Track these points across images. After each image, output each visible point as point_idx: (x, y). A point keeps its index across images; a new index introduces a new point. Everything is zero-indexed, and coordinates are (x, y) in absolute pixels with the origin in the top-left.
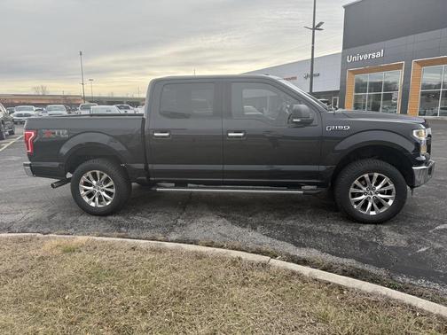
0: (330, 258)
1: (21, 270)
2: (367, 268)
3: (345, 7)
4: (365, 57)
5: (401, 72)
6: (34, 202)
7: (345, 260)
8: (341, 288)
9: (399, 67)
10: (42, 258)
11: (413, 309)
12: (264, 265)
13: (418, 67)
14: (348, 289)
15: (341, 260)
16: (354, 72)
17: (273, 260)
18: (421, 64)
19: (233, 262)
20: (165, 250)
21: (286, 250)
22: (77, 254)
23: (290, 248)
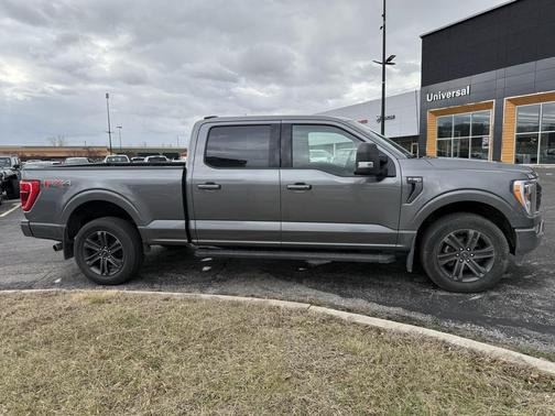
0: (376, 307)
1: (49, 318)
2: (413, 315)
3: (422, 37)
4: (449, 94)
5: (492, 113)
6: (55, 262)
7: (391, 309)
8: (379, 330)
9: (489, 106)
10: (70, 308)
11: (446, 345)
12: (303, 312)
13: (511, 106)
14: (385, 331)
15: (386, 309)
16: (436, 113)
17: (313, 307)
18: (515, 102)
19: (271, 309)
20: (201, 300)
21: (331, 301)
22: (107, 305)
23: (335, 299)
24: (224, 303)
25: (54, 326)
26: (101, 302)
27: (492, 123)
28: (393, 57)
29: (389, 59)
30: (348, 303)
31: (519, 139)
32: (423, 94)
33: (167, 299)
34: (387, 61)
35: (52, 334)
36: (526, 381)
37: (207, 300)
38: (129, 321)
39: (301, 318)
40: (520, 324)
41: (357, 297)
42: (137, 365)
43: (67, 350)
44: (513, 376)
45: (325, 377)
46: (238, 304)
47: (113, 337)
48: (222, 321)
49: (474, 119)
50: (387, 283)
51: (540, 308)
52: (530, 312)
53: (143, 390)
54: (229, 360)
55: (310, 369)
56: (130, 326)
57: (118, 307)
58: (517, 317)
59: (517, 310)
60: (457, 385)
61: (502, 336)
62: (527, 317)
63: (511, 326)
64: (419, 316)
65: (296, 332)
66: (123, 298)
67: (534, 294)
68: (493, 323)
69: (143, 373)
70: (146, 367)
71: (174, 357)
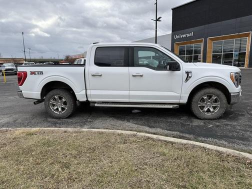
0: (166, 132)
1: (4, 144)
2: (184, 135)
3: (172, 9)
4: (184, 36)
5: (203, 44)
7: (174, 132)
8: (172, 143)
9: (201, 41)
10: (15, 138)
11: (205, 149)
12: (135, 135)
13: (210, 41)
14: (175, 143)
15: (172, 132)
16: (178, 44)
17: (138, 133)
18: (212, 40)
19: (119, 135)
20: (83, 132)
21: (145, 130)
22: (35, 136)
23: (147, 129)
24: (95, 133)
25: (7, 148)
26: (31, 134)
27: (202, 49)
28: (160, 18)
29: (159, 19)
30: (153, 130)
31: (214, 56)
32: (173, 35)
33: (65, 132)
34: (157, 20)
35: (7, 152)
36: (245, 164)
37: (86, 132)
38: (48, 144)
39: (134, 139)
40: (233, 137)
41: (157, 128)
42: (57, 167)
43: (17, 161)
44: (239, 162)
45: (154, 168)
46: (102, 133)
47: (41, 153)
48: (97, 142)
49: (195, 47)
50: (169, 120)
51: (239, 130)
52: (236, 132)
53: (62, 180)
54: (105, 162)
55: (146, 164)
56: (49, 146)
57: (41, 137)
58: (231, 134)
59: (230, 131)
60: (216, 168)
61: (226, 143)
62: (235, 134)
63: (229, 138)
64: (187, 136)
65: (134, 146)
66: (43, 132)
67: (235, 124)
68: (221, 138)
69: (61, 171)
70: (62, 168)
71: (76, 162)
